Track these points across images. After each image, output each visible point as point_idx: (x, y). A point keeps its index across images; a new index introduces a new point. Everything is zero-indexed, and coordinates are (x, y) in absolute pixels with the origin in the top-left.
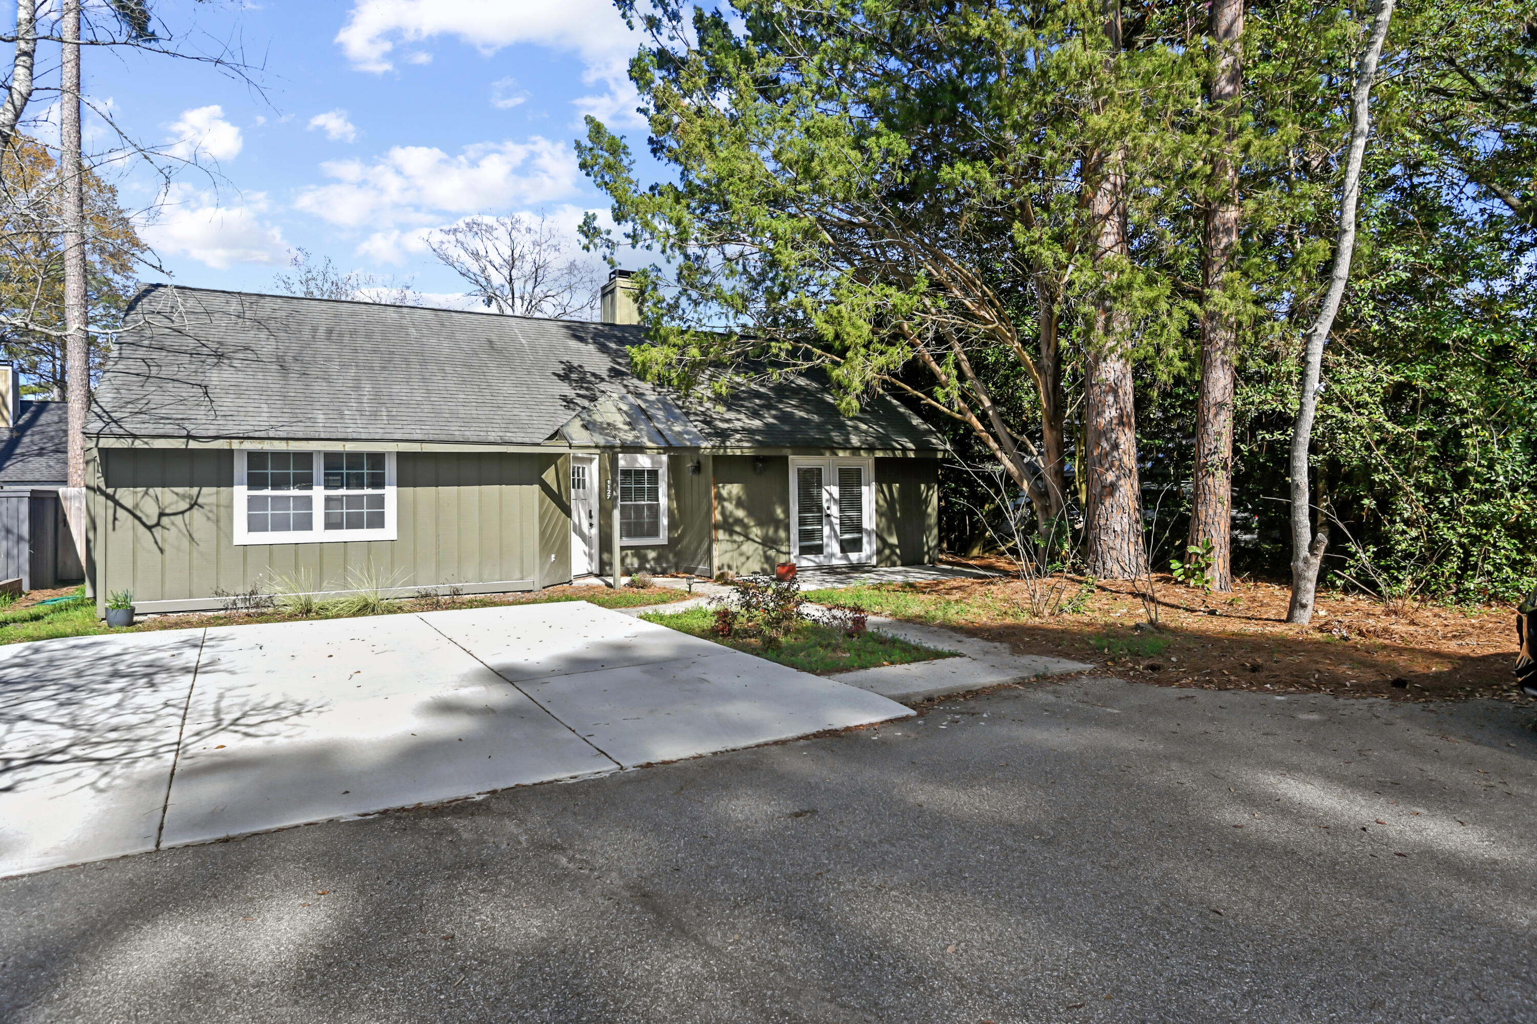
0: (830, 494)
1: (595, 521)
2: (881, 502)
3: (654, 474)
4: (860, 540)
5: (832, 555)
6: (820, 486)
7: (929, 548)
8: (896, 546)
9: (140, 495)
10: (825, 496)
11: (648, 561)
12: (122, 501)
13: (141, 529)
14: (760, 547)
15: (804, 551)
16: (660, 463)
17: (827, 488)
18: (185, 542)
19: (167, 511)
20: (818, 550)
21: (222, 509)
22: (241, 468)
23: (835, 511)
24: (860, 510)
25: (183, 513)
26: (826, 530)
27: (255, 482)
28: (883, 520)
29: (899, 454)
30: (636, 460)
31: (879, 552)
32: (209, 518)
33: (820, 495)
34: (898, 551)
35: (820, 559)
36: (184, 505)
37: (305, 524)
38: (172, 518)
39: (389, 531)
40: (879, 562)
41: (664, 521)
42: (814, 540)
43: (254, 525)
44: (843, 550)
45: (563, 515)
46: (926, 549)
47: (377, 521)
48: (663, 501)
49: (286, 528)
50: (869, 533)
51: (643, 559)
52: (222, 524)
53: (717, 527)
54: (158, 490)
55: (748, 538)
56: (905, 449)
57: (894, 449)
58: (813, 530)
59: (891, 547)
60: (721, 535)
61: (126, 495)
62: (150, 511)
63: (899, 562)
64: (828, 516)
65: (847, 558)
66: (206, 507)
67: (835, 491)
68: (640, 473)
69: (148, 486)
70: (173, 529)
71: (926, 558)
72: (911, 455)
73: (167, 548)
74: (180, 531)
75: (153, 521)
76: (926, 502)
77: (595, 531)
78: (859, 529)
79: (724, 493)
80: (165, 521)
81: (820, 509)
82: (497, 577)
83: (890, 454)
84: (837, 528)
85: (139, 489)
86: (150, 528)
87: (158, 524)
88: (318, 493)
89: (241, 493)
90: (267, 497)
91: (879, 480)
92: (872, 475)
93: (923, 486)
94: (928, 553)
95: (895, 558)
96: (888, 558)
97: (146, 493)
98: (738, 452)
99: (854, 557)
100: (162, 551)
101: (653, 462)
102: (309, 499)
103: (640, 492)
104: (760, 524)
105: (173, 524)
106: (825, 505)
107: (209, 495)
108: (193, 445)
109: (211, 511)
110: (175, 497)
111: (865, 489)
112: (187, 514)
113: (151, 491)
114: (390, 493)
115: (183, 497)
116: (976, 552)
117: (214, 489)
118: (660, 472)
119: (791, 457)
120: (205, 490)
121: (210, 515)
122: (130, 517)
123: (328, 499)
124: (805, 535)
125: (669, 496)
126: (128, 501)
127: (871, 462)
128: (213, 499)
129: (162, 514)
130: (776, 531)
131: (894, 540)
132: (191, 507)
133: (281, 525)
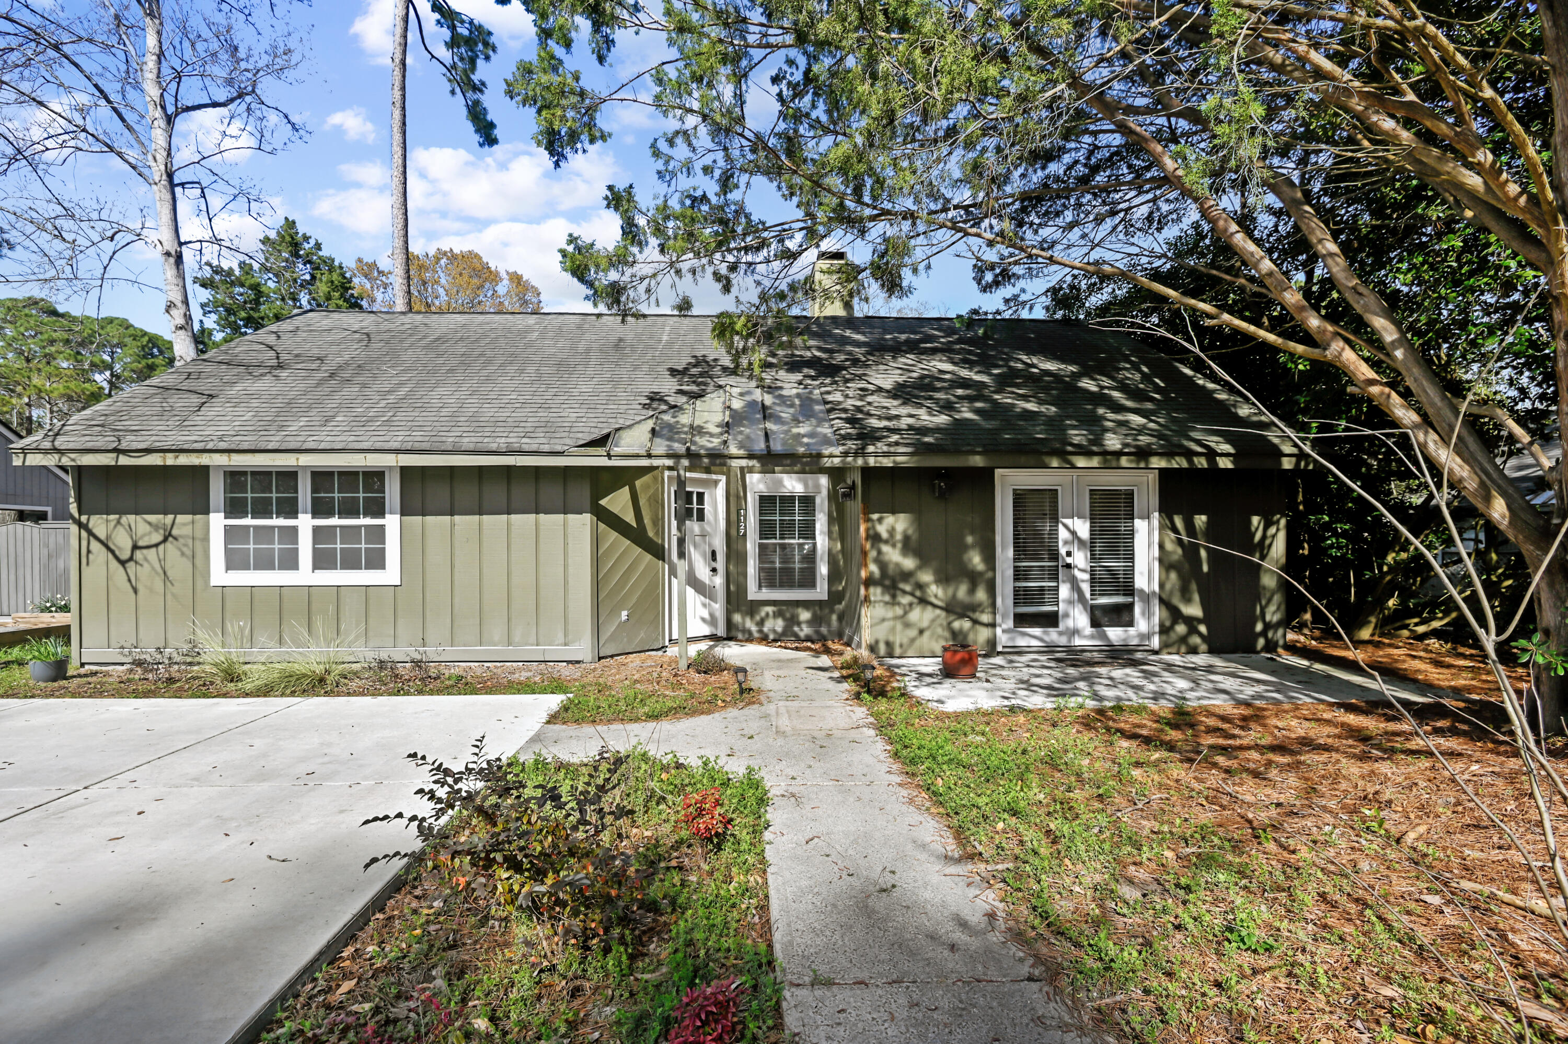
0: (1073, 533)
1: (720, 564)
2: (1169, 546)
3: (808, 502)
4: (1130, 607)
5: (1075, 632)
6: (1055, 519)
7: (1267, 626)
8: (1200, 621)
9: (113, 524)
10: (1063, 534)
11: (799, 624)
12: (95, 531)
13: (114, 564)
14: (943, 614)
15: (1021, 620)
16: (818, 486)
17: (1068, 522)
18: (159, 584)
19: (141, 543)
20: (1051, 620)
21: (198, 544)
22: (217, 490)
23: (1080, 559)
24: (1131, 558)
25: (156, 545)
26: (1064, 591)
27: (234, 508)
28: (1173, 576)
29: (1202, 463)
30: (780, 483)
31: (1164, 630)
32: (183, 554)
33: (1054, 534)
34: (1203, 629)
35: (1053, 635)
36: (157, 537)
37: (290, 562)
38: (145, 551)
39: (390, 575)
40: (1165, 646)
41: (823, 569)
42: (1043, 603)
43: (234, 562)
44: (1095, 623)
45: (648, 557)
46: (1259, 627)
47: (377, 561)
48: (822, 541)
49: (270, 566)
50: (1147, 598)
51: (793, 621)
52: (199, 561)
53: (869, 582)
54: (132, 518)
55: (924, 601)
56: (1211, 454)
57: (1189, 454)
58: (1042, 589)
59: (1190, 622)
60: (876, 593)
61: (98, 523)
62: (123, 543)
63: (1204, 647)
64: (1068, 566)
65: (1104, 636)
66: (181, 540)
67: (1083, 528)
68: (788, 500)
69: (122, 512)
70: (146, 565)
71: (1261, 642)
72: (1225, 463)
73: (140, 587)
74: (153, 568)
75: (125, 555)
76: (1263, 548)
77: (719, 581)
78: (1129, 589)
79: (882, 530)
80: (139, 555)
81: (1054, 555)
82: (533, 639)
83: (1180, 462)
84: (1086, 588)
85: (112, 517)
86: (123, 563)
87: (131, 559)
88: (305, 523)
89: (217, 521)
90: (248, 527)
91: (1167, 508)
92: (1155, 500)
93: (1255, 520)
94: (1264, 633)
95: (1195, 640)
96: (1183, 640)
97: (118, 522)
98: (887, 462)
99: (1115, 634)
100: (135, 591)
101: (806, 485)
102: (295, 529)
103: (787, 529)
104: (944, 579)
105: (146, 559)
106: (1063, 551)
107: (184, 524)
108: (124, 461)
109: (186, 545)
110: (148, 528)
111: (1140, 525)
112: (161, 547)
113: (124, 519)
114: (392, 522)
115: (155, 527)
116: (1365, 634)
117: (189, 517)
118: (818, 500)
119: (998, 472)
120: (181, 518)
121: (185, 549)
122: (104, 549)
123: (316, 530)
124: (1021, 596)
125: (830, 533)
126: (101, 532)
127: (1152, 478)
128: (187, 531)
129: (135, 547)
130: (972, 591)
131: (1194, 610)
132: (165, 540)
133: (264, 563)
